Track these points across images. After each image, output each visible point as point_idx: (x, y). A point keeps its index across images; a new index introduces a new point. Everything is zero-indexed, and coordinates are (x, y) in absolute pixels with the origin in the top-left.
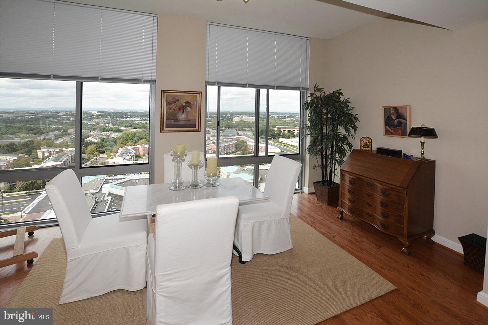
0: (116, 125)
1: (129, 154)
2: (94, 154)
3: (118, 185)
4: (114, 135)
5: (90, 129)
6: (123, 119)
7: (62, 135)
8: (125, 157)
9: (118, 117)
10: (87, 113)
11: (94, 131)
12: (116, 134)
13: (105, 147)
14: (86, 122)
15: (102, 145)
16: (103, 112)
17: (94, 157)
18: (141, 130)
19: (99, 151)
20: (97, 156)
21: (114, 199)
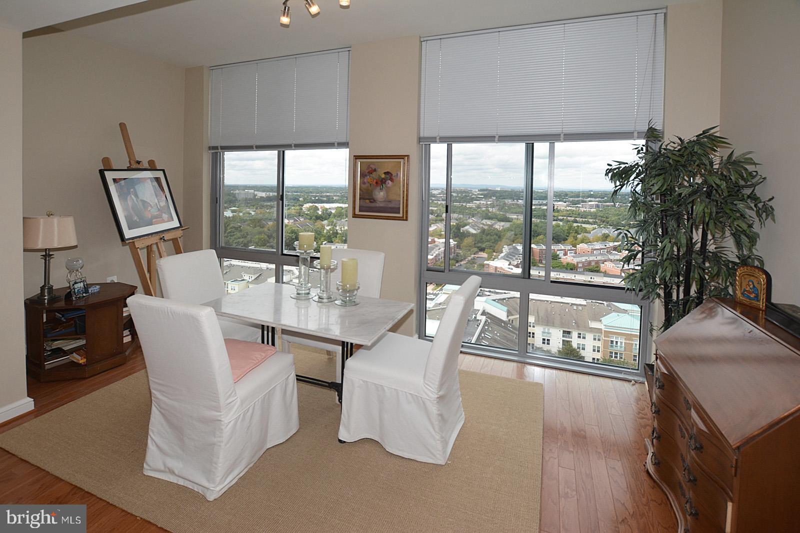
0: (503, 210)
1: (519, 256)
2: (472, 250)
3: (497, 302)
4: (499, 226)
5: (468, 214)
6: (513, 202)
7: (436, 220)
8: (511, 260)
9: (507, 199)
10: (466, 192)
11: (473, 217)
12: (502, 223)
13: (485, 242)
14: (464, 204)
15: (481, 239)
16: (486, 191)
17: (471, 255)
18: (538, 221)
19: (478, 247)
20: (474, 254)
21: (489, 321)
